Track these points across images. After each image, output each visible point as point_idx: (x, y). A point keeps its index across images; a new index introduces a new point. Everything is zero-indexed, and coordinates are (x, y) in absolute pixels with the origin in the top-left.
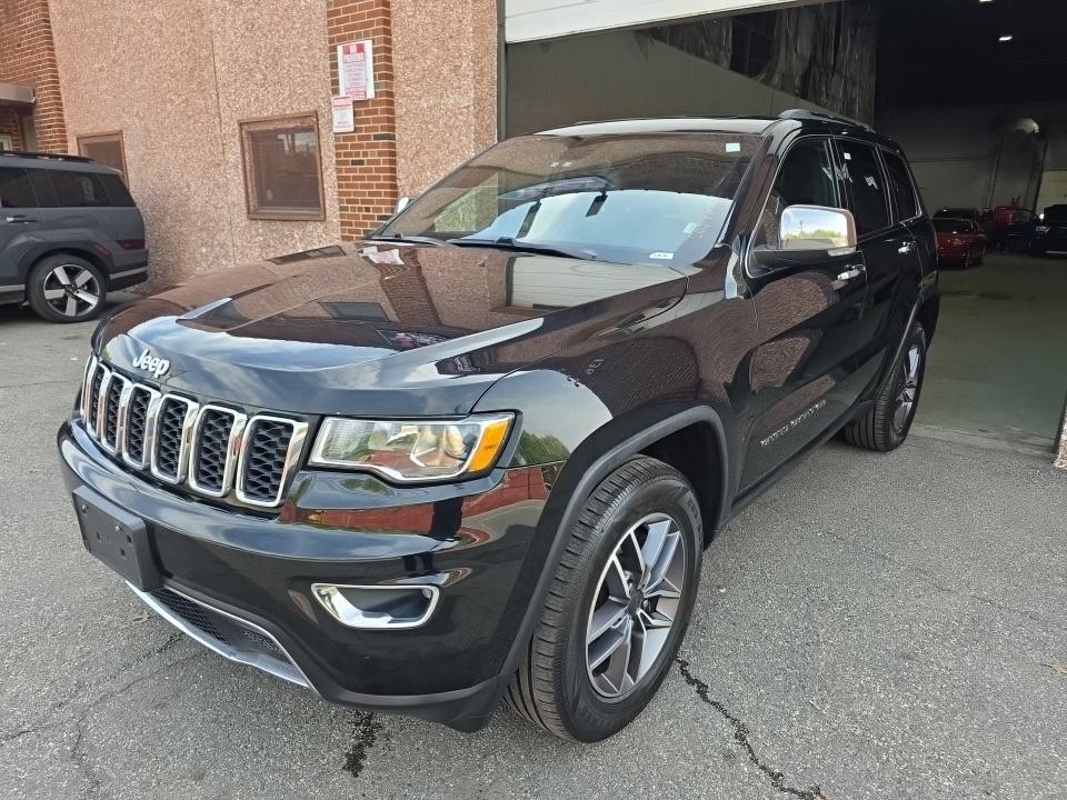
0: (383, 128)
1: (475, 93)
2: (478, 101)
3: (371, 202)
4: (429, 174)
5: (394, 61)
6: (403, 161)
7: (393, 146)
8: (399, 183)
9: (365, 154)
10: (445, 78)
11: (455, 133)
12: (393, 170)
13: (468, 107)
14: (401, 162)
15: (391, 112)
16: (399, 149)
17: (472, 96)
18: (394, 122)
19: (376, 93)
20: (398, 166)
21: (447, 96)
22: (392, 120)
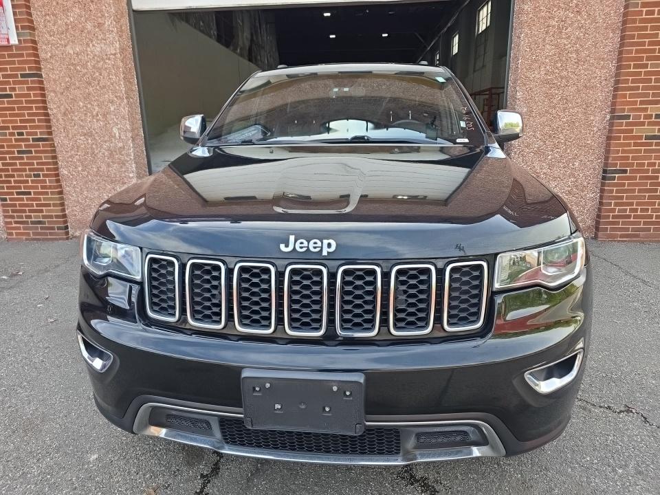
0: (30, 69)
1: (120, 44)
2: (122, 50)
3: (25, 128)
4: (81, 104)
5: (34, 17)
6: (52, 94)
7: (41, 82)
8: (49, 111)
9: (14, 89)
10: (89, 32)
11: (105, 73)
12: (44, 102)
13: (115, 54)
14: (50, 96)
15: (37, 56)
16: (46, 85)
17: (118, 46)
18: (40, 64)
19: (19, 41)
20: (48, 98)
21: (93, 45)
22: (38, 62)
